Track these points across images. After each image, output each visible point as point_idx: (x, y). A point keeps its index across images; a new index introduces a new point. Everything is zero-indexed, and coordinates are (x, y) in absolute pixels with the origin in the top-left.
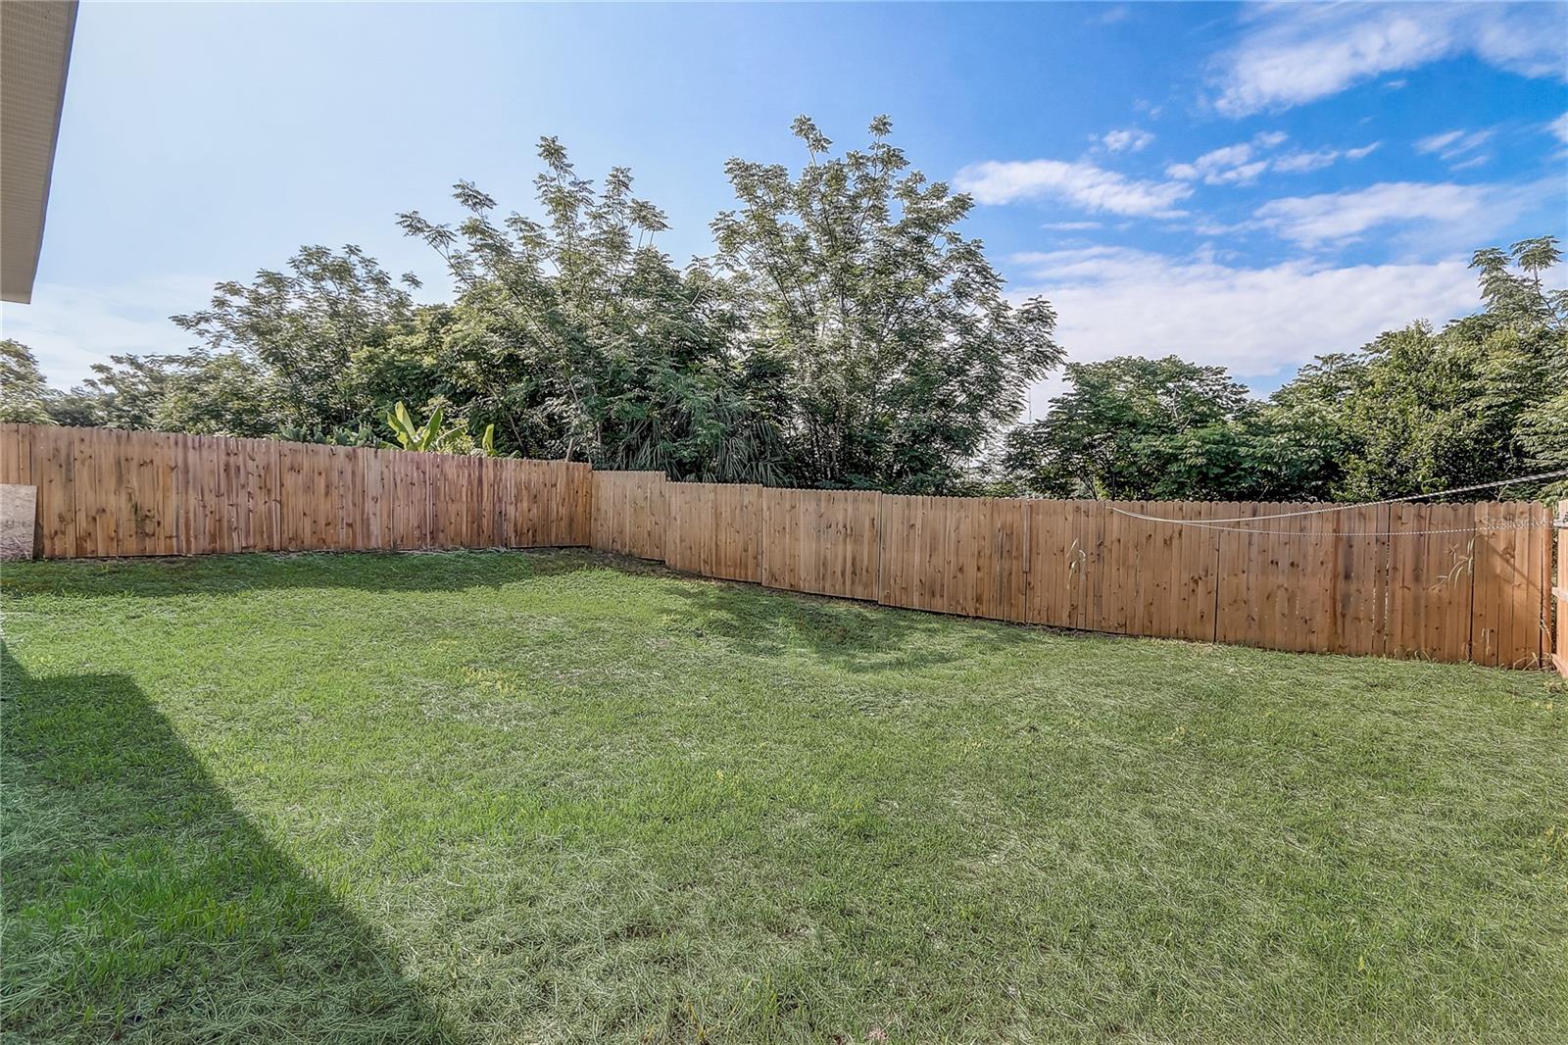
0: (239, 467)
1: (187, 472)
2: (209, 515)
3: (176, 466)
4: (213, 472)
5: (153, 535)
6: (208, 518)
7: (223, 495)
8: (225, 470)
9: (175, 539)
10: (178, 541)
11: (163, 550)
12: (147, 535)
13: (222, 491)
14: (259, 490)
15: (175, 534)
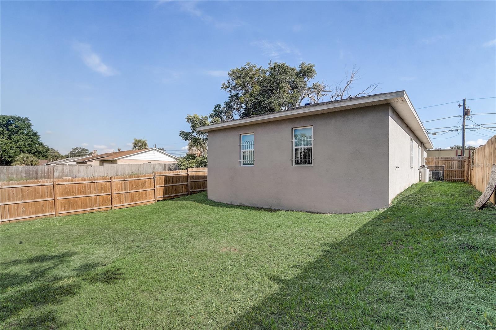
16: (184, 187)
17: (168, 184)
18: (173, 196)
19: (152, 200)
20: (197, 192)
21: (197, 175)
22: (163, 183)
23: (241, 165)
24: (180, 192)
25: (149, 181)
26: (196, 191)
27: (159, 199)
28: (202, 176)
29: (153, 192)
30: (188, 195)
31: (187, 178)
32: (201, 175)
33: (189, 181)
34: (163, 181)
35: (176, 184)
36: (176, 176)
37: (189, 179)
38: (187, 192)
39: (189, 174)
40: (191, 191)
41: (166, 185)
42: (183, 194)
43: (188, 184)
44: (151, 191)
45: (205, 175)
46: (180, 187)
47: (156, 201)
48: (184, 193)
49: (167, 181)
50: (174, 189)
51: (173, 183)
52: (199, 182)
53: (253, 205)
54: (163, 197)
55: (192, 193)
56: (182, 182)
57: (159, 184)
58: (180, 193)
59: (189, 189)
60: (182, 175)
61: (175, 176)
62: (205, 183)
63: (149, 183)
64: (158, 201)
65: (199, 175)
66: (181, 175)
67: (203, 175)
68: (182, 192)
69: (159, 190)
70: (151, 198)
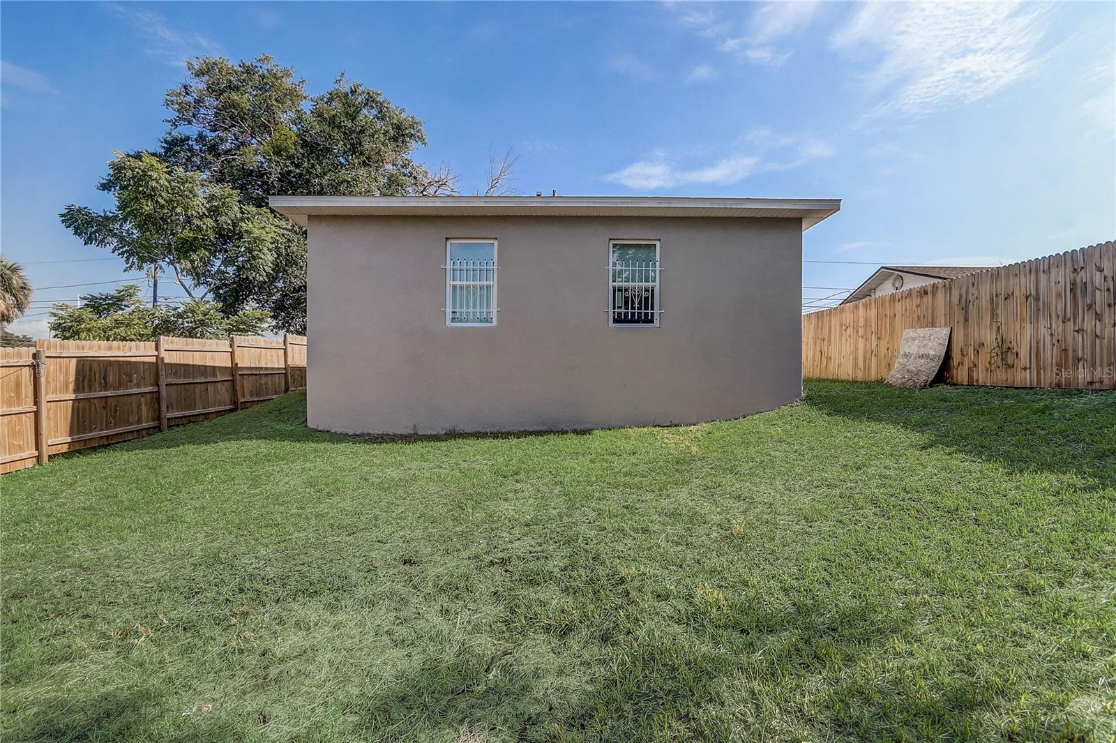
0: (1086, 284)
1: (1037, 299)
2: (1056, 343)
3: (1030, 294)
4: (1059, 295)
5: (1013, 367)
6: (1055, 348)
7: (1069, 320)
8: (1071, 290)
9: (1028, 371)
10: (1030, 372)
11: (1019, 383)
12: (1009, 366)
13: (1068, 315)
14: (1107, 308)
15: (1028, 366)
16: (146, 404)
17: (90, 390)
18: (107, 437)
19: (24, 455)
20: (184, 421)
21: (185, 363)
22: (71, 387)
23: (447, 324)
24: (131, 421)
25: (13, 377)
26: (181, 418)
27: (54, 451)
28: (199, 366)
29: (29, 421)
30: (159, 429)
31: (156, 369)
32: (197, 364)
33: (163, 381)
34: (72, 378)
35: (120, 392)
36: (118, 361)
37: (162, 373)
38: (153, 420)
39: (163, 359)
40: (169, 415)
41: (82, 396)
42: (139, 427)
43: (158, 392)
44: (20, 421)
45: (208, 364)
46: (131, 403)
47: (45, 459)
48: (145, 425)
49: (86, 381)
50: (113, 410)
51: (106, 388)
52: (193, 385)
53: (495, 428)
54: (69, 439)
55: (173, 423)
56: (138, 386)
57: (55, 391)
58: (132, 424)
59: (164, 409)
60: (139, 359)
61: (116, 361)
62: (207, 389)
63: (12, 384)
64: (51, 457)
65: (191, 363)
66: (133, 359)
67: (200, 364)
68: (139, 421)
69: (55, 415)
70: (19, 446)
